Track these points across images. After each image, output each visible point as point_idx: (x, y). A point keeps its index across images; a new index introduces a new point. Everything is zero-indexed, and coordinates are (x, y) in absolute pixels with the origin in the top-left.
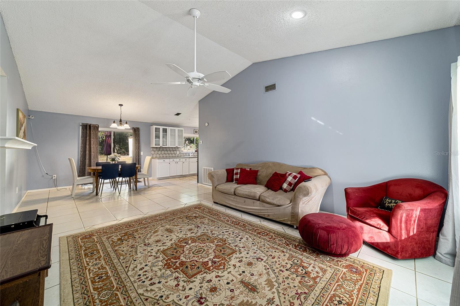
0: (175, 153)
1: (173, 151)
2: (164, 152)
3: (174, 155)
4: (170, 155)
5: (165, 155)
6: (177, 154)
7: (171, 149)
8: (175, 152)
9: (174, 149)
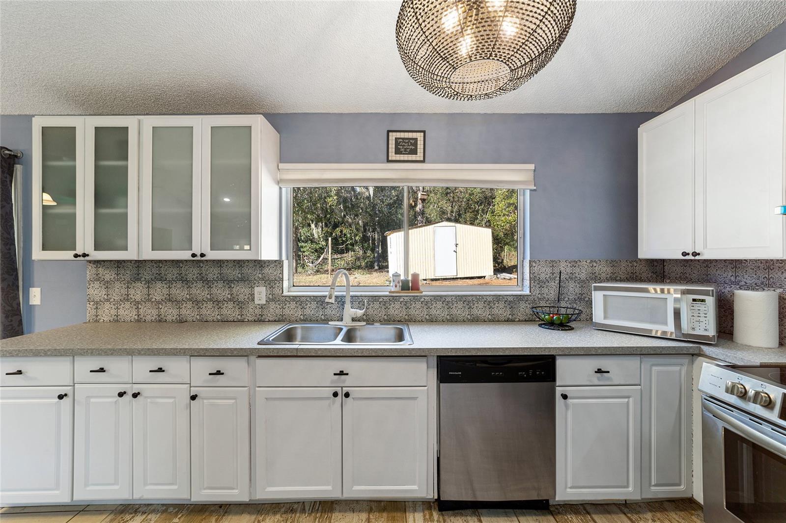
0: (241, 298)
1: (229, 282)
2: (166, 291)
3: (229, 311)
4: (204, 311)
5: (170, 312)
6: (257, 302)
7: (213, 273)
8: (241, 291)
9: (235, 273)
